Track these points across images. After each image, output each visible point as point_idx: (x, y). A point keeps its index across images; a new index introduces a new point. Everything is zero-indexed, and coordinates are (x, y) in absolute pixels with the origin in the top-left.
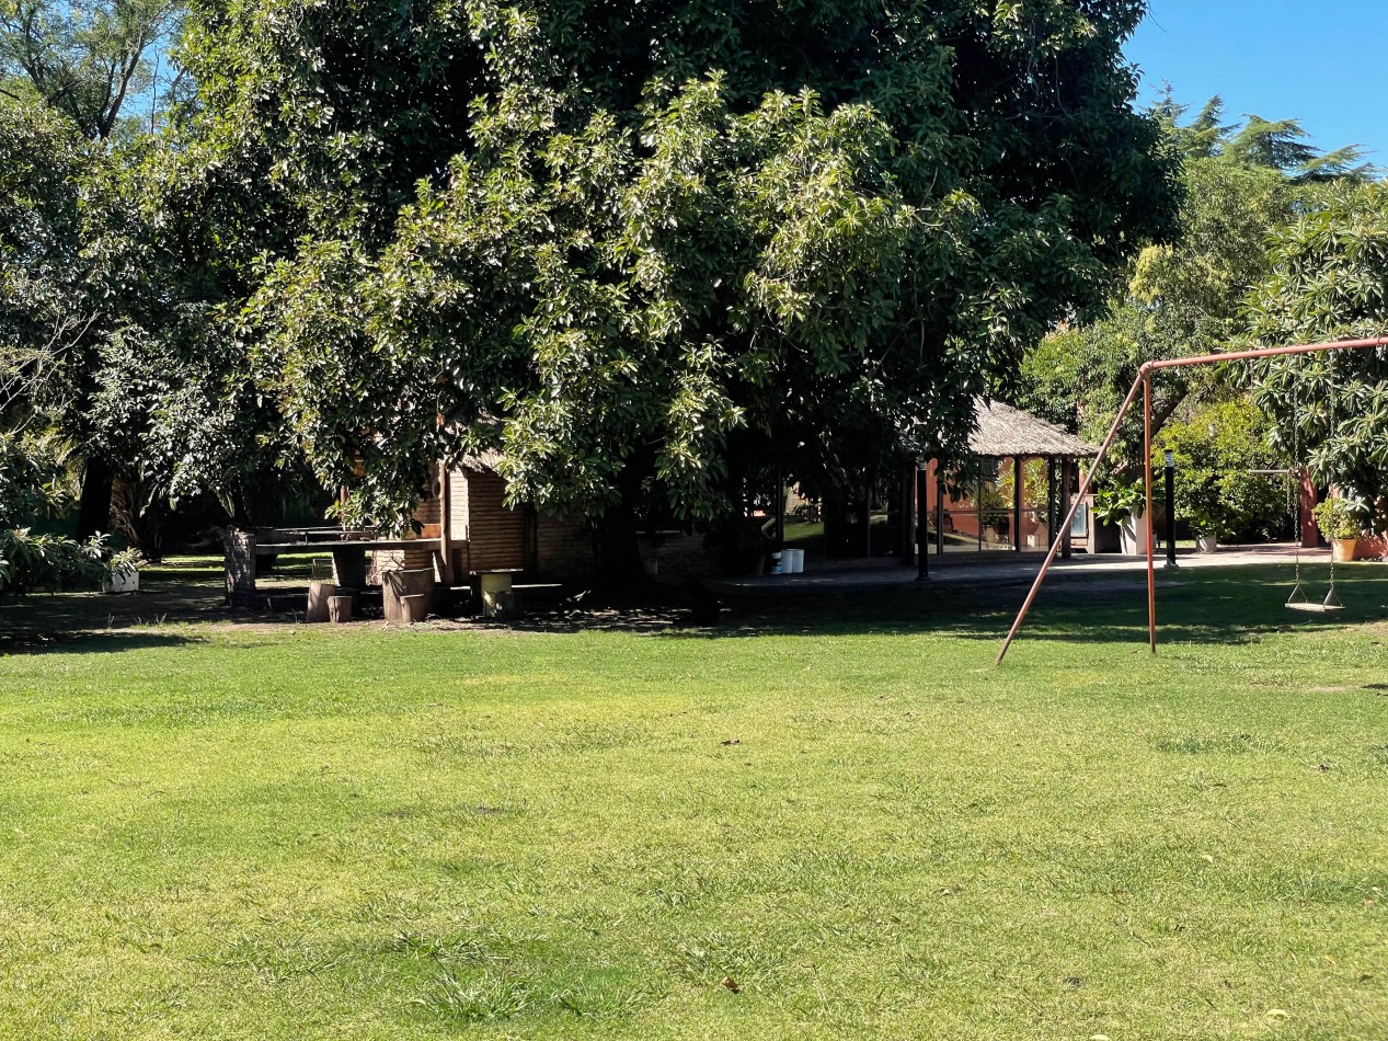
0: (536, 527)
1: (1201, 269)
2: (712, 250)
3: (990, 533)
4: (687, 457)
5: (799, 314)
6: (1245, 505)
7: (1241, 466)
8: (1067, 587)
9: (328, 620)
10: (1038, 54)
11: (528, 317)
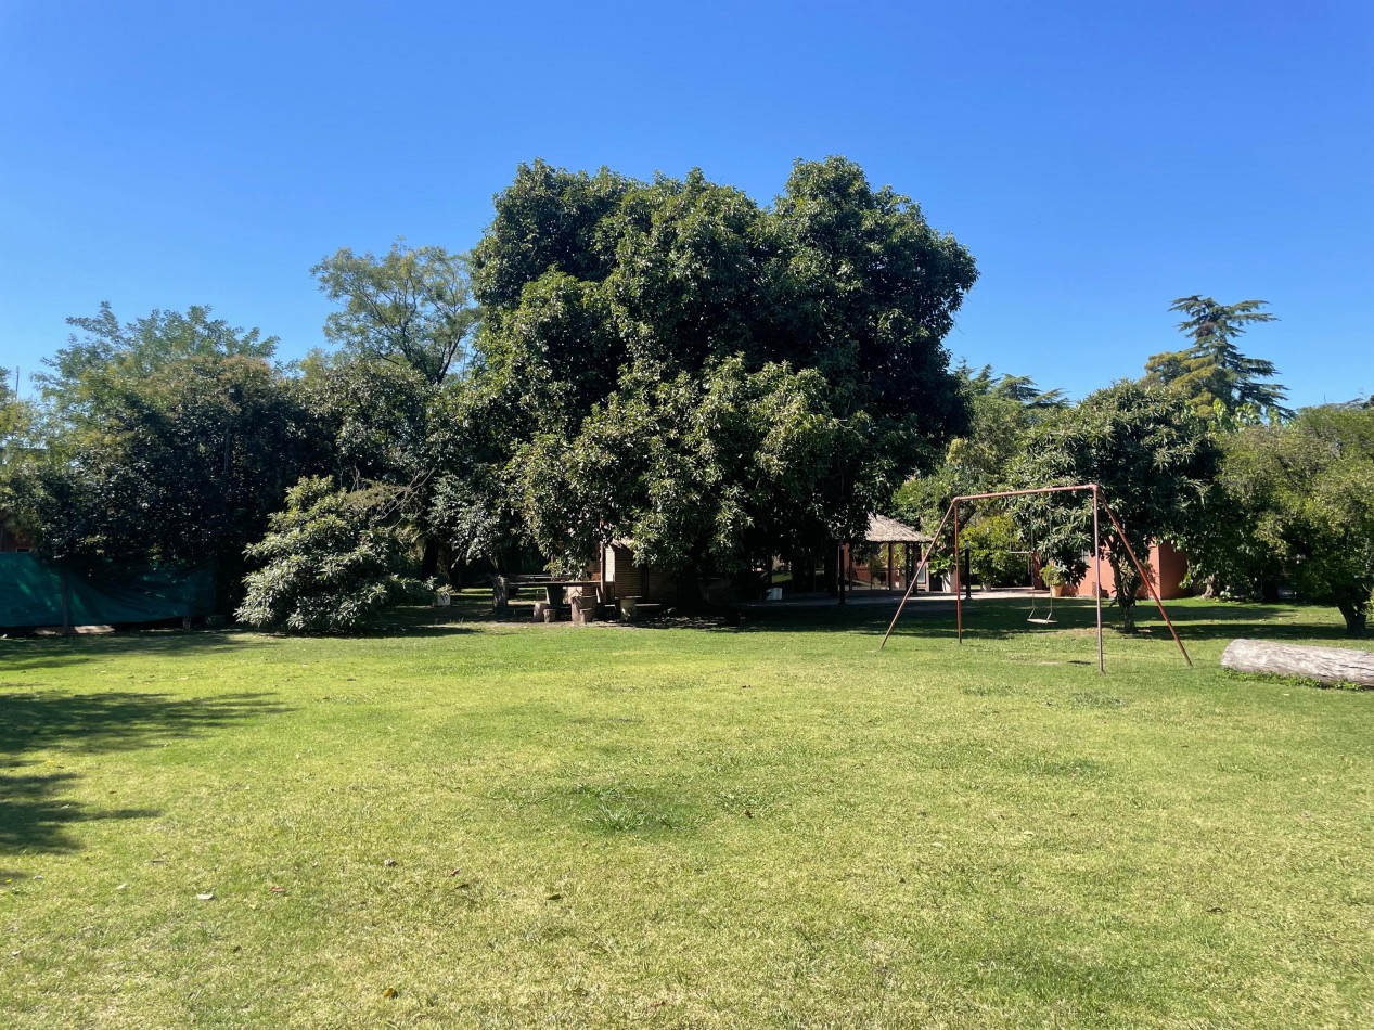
0: (648, 576)
1: (982, 450)
2: (737, 440)
3: (876, 581)
4: (724, 542)
5: (781, 472)
6: (1005, 568)
7: (1003, 548)
9: (544, 622)
11: (646, 472)
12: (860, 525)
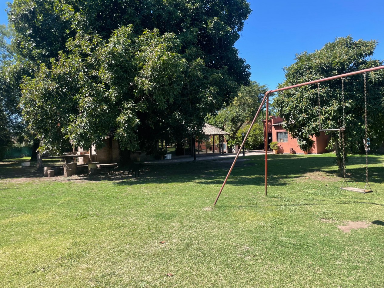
0: (112, 151)
1: (247, 99)
2: (126, 72)
3: (208, 149)
4: (122, 133)
5: (150, 88)
6: (253, 143)
7: (252, 136)
8: (224, 161)
9: (48, 176)
10: (218, 36)
11: (77, 94)
12: (200, 124)
